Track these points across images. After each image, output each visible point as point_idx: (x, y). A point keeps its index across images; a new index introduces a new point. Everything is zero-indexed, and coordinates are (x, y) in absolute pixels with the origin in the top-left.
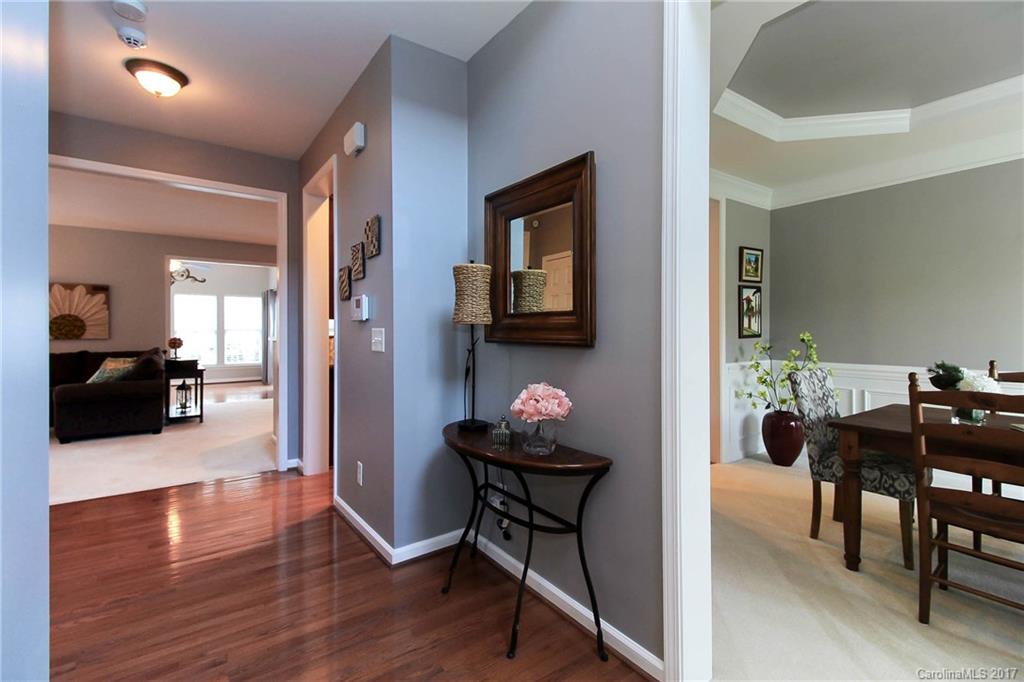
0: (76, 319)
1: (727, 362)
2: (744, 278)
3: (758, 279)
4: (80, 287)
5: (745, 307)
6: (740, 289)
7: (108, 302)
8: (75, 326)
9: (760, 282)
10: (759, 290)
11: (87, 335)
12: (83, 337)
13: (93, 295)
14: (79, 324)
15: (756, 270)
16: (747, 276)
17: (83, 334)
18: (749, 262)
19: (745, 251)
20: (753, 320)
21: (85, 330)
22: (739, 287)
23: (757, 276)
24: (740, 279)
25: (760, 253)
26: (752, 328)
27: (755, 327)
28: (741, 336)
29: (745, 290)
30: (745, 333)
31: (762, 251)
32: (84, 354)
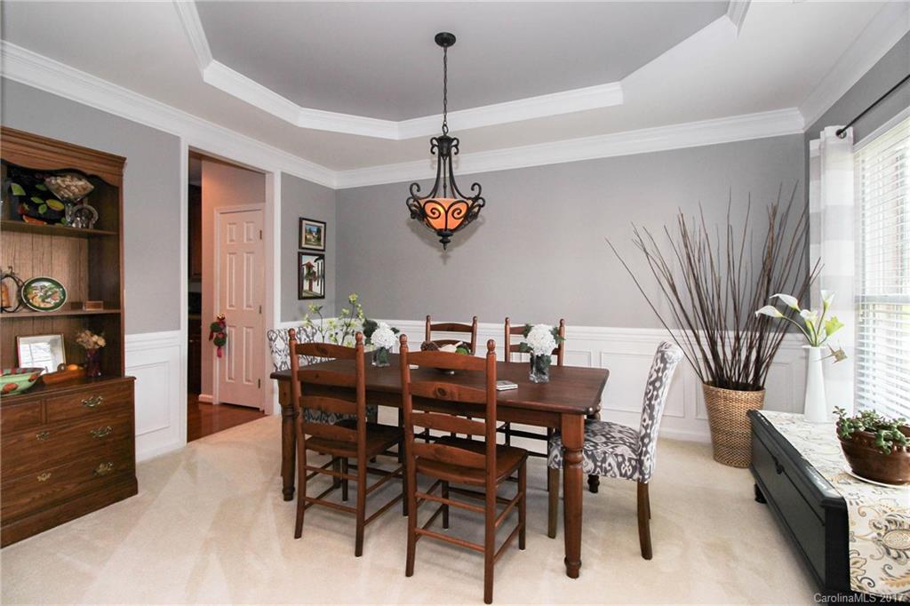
1: (282, 321)
2: (304, 246)
3: (322, 248)
5: (305, 272)
6: (300, 255)
9: (324, 250)
10: (322, 257)
15: (319, 239)
16: (306, 244)
18: (311, 232)
19: (304, 222)
20: (315, 284)
22: (299, 253)
23: (320, 245)
24: (300, 247)
25: (323, 225)
26: (314, 290)
27: (317, 289)
28: (300, 297)
29: (304, 256)
30: (304, 295)
31: (324, 223)
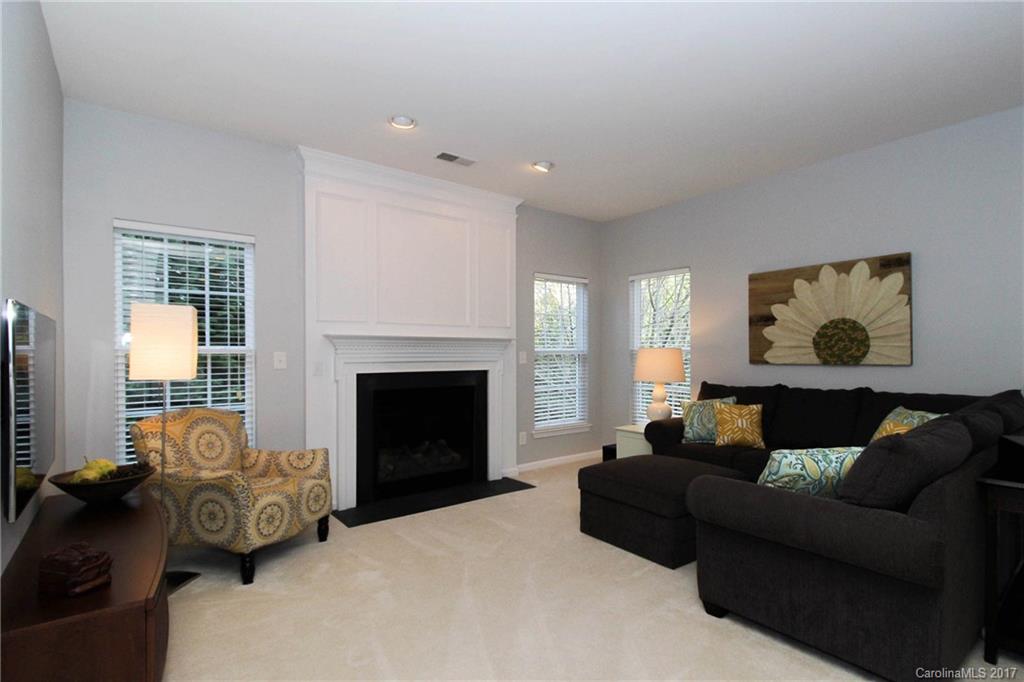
0: (855, 326)
4: (860, 264)
7: (907, 289)
8: (852, 340)
11: (870, 358)
12: (865, 361)
13: (882, 277)
14: (859, 335)
17: (864, 354)
21: (868, 346)
32: (864, 393)
